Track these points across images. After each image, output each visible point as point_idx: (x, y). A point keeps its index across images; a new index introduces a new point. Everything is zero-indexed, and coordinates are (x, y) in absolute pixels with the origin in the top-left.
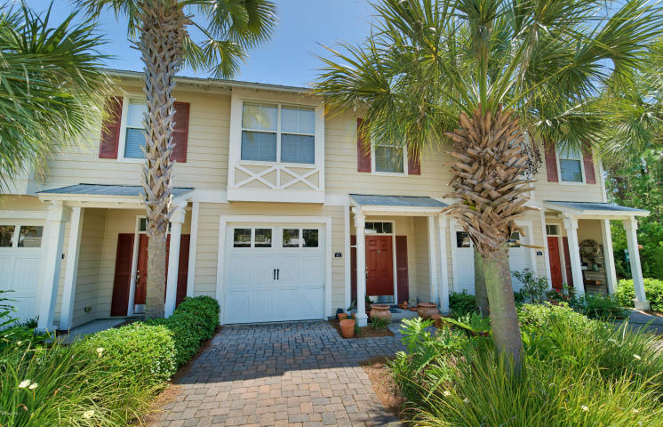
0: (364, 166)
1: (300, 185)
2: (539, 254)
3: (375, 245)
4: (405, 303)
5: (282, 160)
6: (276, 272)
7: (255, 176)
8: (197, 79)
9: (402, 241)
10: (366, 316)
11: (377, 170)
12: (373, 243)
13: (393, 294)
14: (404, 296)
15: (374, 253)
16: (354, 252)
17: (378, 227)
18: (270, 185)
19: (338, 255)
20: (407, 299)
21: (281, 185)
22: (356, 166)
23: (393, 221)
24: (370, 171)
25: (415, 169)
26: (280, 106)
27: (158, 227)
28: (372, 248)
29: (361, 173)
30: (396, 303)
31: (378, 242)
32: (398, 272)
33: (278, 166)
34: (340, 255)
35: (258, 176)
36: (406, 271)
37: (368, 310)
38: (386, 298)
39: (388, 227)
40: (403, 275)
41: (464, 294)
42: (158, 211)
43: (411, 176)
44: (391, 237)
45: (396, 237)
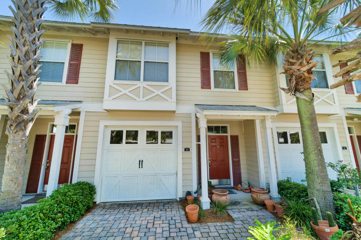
0: (206, 84)
1: (158, 98)
2: (344, 148)
3: (215, 142)
4: (239, 186)
5: (145, 80)
6: (141, 163)
7: (124, 92)
8: (83, 24)
9: (235, 139)
10: (209, 200)
11: (215, 87)
12: (214, 141)
13: (229, 178)
14: (238, 180)
15: (215, 147)
16: (199, 147)
17: (217, 129)
18: (135, 98)
19: (187, 150)
20: (240, 183)
21: (143, 98)
22: (199, 84)
23: (228, 125)
24: (210, 88)
25: (244, 86)
26: (143, 43)
27: (17, 126)
28: (213, 144)
29: (204, 90)
30: (232, 185)
31: (218, 140)
32: (233, 162)
33: (142, 84)
34: (189, 150)
35: (126, 92)
36: (239, 161)
37: (210, 194)
38: (224, 181)
39: (224, 129)
40: (237, 165)
41: (288, 181)
42: (17, 112)
43: (240, 91)
44: (227, 136)
45: (231, 136)
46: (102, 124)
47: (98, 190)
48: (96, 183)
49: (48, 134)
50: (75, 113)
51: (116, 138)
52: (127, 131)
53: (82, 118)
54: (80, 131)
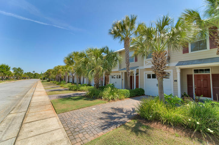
7: (149, 62)
12: (199, 77)
13: (211, 97)
15: (199, 81)
17: (201, 71)
22: (182, 52)
24: (188, 52)
28: (198, 79)
29: (185, 54)
31: (202, 77)
43: (211, 49)
44: (210, 74)
45: (212, 74)
46: (145, 72)
47: (145, 91)
48: (144, 89)
49: (133, 76)
50: (138, 70)
51: (149, 76)
52: (152, 74)
53: (139, 71)
54: (139, 75)
